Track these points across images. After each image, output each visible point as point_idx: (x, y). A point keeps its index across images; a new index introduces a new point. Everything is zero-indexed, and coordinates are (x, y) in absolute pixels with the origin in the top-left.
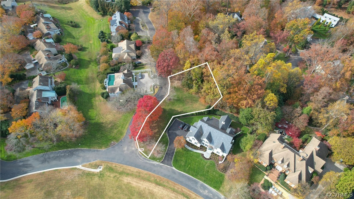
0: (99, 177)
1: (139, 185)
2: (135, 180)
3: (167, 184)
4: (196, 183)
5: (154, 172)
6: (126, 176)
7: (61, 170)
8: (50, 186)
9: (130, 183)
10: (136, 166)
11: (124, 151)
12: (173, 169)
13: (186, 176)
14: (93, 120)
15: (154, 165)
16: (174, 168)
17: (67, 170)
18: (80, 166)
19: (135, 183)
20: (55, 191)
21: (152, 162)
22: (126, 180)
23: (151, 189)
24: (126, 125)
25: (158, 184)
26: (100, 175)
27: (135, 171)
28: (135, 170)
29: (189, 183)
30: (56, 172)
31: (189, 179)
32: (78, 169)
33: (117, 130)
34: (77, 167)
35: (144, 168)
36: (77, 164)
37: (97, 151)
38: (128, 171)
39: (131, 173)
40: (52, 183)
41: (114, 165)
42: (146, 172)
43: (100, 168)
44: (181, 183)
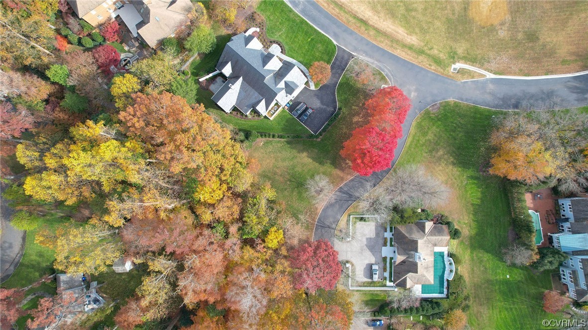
0: (455, 53)
1: (393, 27)
2: (400, 37)
3: (351, 19)
4: (303, 11)
5: (368, 43)
6: (413, 45)
7: (519, 75)
8: (532, 48)
9: (408, 34)
10: (396, 59)
11: (417, 90)
12: (337, 41)
13: (318, 25)
14: (472, 177)
15: (367, 55)
16: (335, 43)
17: (509, 73)
18: (488, 77)
19: (400, 32)
20: (523, 39)
21: (369, 59)
22: (413, 40)
23: (376, 18)
24: (411, 144)
25: (364, 22)
26: (454, 58)
27: (399, 51)
28: (399, 53)
29: (315, 13)
30: (526, 72)
31: (314, 21)
32: (491, 71)
33: (427, 138)
34: (493, 76)
35: (384, 52)
36: (493, 81)
37: (462, 100)
38: (409, 52)
39: (406, 50)
40: (529, 54)
41: (433, 67)
42: (382, 46)
43: (455, 69)
44: (327, 16)
